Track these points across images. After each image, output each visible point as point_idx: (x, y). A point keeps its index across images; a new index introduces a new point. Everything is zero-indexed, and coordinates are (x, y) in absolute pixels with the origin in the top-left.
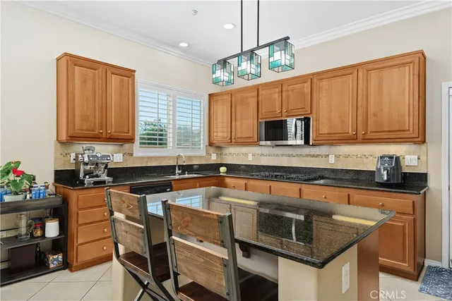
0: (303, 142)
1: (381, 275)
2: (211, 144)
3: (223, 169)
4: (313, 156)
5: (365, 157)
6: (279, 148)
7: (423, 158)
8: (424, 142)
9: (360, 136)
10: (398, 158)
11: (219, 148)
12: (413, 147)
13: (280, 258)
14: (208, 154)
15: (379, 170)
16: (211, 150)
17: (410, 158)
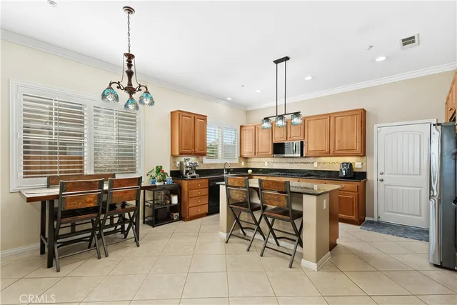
0: (299, 155)
1: (340, 223)
2: (241, 156)
3: (250, 171)
4: (305, 163)
5: (334, 164)
6: (284, 159)
7: (364, 164)
8: (364, 155)
9: (331, 152)
10: (351, 164)
11: (246, 158)
12: (359, 158)
13: (304, 195)
14: (240, 162)
15: (341, 170)
16: (242, 160)
17: (358, 164)
